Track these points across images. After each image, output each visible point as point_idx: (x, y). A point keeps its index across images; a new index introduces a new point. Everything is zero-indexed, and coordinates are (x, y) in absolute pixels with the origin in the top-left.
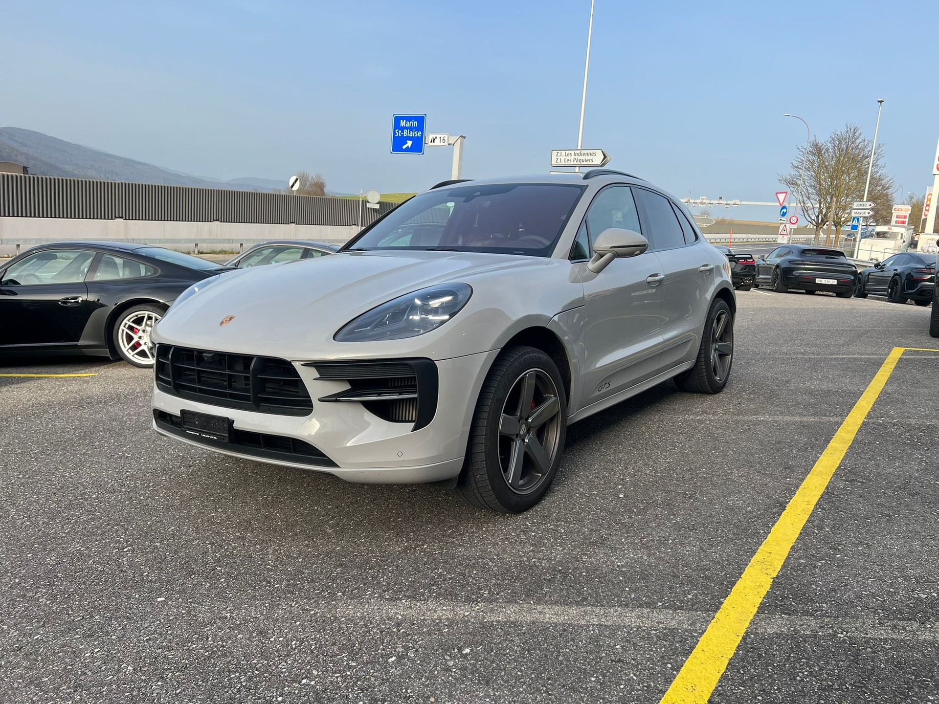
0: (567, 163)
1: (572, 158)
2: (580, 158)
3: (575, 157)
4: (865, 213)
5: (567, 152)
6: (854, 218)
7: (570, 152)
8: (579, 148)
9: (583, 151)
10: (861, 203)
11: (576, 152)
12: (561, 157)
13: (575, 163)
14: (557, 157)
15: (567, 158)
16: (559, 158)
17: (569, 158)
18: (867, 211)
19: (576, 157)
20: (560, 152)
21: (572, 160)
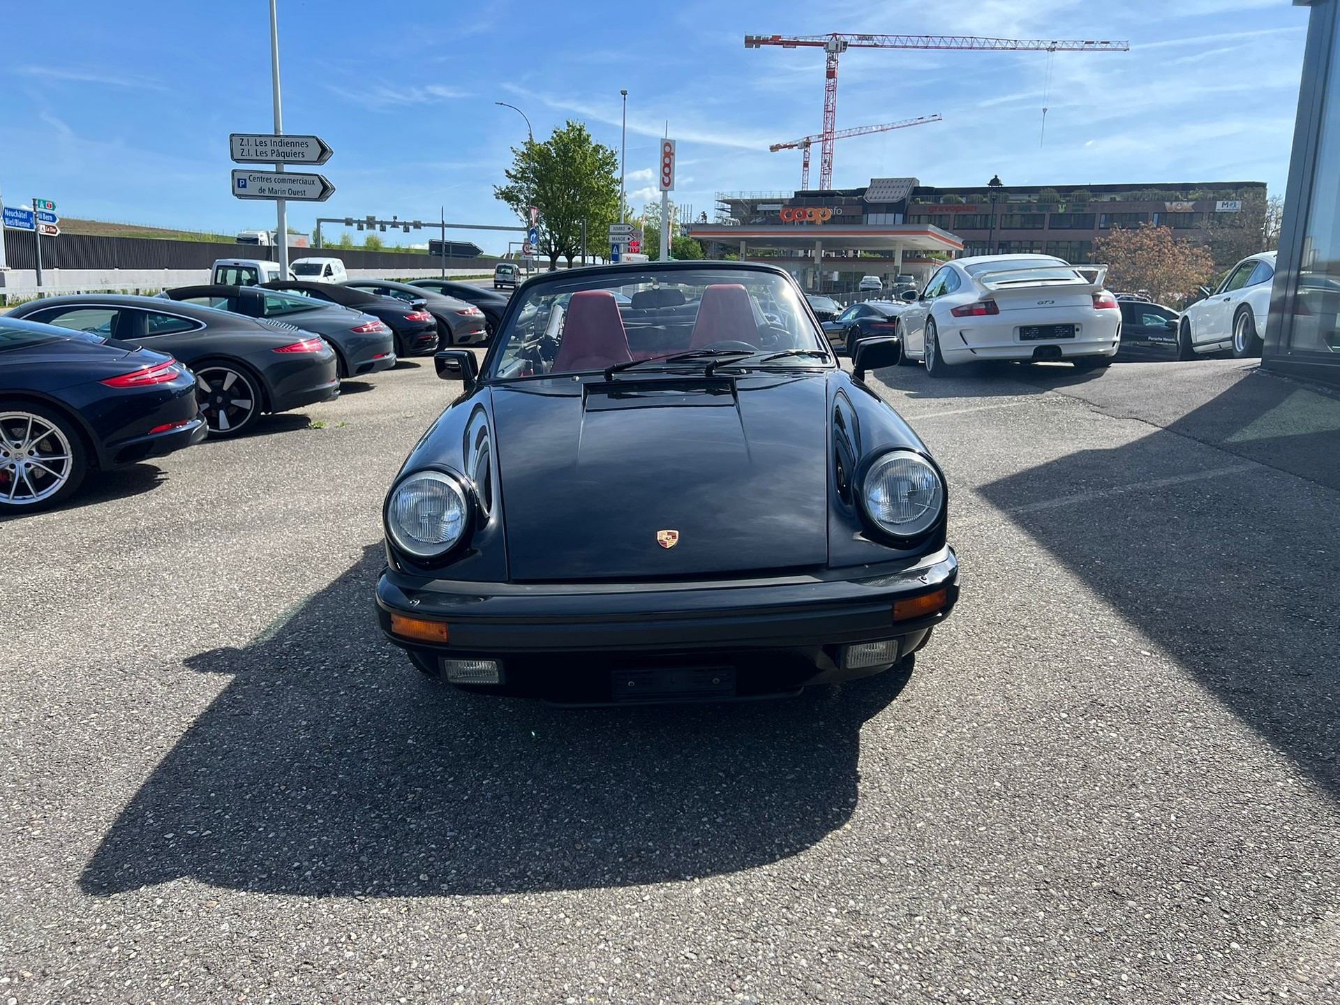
0: (260, 158)
1: (269, 149)
2: (281, 149)
3: (273, 148)
4: (624, 239)
5: (259, 139)
6: (613, 246)
7: (263, 139)
8: (281, 134)
9: (286, 140)
10: (619, 226)
11: (274, 139)
12: (249, 147)
13: (275, 158)
14: (242, 147)
15: (260, 149)
16: (246, 148)
17: (263, 149)
18: (627, 237)
19: (275, 148)
20: (245, 139)
21: (269, 153)
